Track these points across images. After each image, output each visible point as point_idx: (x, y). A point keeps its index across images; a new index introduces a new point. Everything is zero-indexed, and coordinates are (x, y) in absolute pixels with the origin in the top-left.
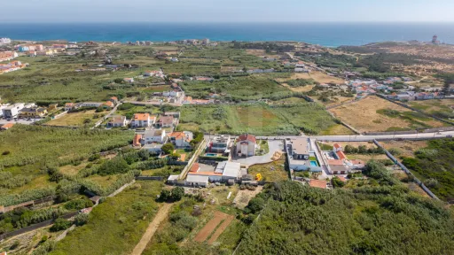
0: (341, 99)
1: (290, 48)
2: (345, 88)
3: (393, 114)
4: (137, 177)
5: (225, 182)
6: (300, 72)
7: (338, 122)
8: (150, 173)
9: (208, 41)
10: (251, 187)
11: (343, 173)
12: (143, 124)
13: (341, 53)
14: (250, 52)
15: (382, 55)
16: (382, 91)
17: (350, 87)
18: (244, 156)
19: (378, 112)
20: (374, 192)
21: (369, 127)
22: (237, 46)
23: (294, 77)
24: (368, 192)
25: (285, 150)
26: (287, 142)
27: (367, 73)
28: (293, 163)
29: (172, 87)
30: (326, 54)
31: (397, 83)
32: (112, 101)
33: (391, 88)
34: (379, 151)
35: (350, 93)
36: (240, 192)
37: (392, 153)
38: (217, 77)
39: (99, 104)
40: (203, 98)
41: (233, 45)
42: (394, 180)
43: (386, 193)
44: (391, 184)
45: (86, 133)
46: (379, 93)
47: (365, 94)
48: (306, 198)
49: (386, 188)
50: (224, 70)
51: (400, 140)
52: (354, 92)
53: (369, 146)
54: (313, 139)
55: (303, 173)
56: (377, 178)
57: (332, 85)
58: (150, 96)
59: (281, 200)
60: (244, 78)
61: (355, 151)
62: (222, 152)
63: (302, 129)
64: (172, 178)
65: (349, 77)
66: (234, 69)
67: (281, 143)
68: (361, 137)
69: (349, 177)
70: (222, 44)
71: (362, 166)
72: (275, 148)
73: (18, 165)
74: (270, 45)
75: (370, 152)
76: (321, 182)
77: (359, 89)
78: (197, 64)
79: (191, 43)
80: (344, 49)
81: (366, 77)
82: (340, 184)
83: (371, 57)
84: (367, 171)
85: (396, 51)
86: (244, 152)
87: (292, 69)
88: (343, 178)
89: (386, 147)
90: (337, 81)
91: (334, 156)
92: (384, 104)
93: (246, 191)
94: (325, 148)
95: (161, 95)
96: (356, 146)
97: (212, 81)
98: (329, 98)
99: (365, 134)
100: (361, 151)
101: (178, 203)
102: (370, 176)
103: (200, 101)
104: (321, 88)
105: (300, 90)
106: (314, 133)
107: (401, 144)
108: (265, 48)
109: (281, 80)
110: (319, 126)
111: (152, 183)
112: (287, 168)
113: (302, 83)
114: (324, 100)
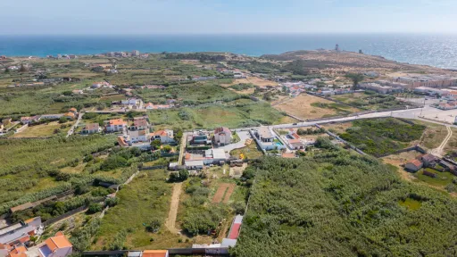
0: (281, 97)
1: (222, 58)
2: (280, 89)
3: (323, 106)
4: (140, 168)
5: (217, 163)
6: (239, 78)
7: (285, 115)
8: (150, 164)
9: (137, 53)
10: (239, 165)
11: (301, 148)
12: (118, 128)
13: (265, 61)
14: (186, 62)
15: (299, 61)
16: (309, 89)
17: (284, 88)
18: (222, 145)
19: (312, 105)
20: (328, 156)
21: (309, 116)
22: (169, 57)
23: (236, 82)
24: (324, 157)
25: (252, 137)
26: (253, 132)
27: (294, 76)
28: (264, 145)
29: (127, 96)
30: (254, 63)
31: (318, 83)
32: (73, 112)
33: (315, 87)
34: (322, 131)
35: (286, 92)
36: (231, 169)
37: (332, 131)
38: (167, 85)
39: (59, 116)
40: (163, 103)
41: (164, 56)
42: (338, 147)
43: (335, 156)
44: (337, 150)
45: (64, 141)
46: (308, 91)
47: (298, 93)
48: (282, 166)
49: (335, 153)
50: (169, 78)
51: (333, 123)
52: (289, 91)
53: (314, 129)
54: (271, 127)
55: (274, 151)
56: (327, 148)
57: (269, 87)
58: (109, 106)
59: (265, 169)
60: (192, 85)
61: (304, 133)
62: (205, 143)
63: (260, 121)
64: (171, 165)
65: (281, 80)
66: (179, 78)
67: (247, 133)
68: (305, 123)
69: (306, 150)
70: (154, 56)
71: (313, 141)
72: (244, 137)
73: (12, 173)
74: (202, 55)
75: (315, 132)
76: (289, 154)
77: (292, 89)
78: (140, 74)
79: (121, 55)
80: (267, 57)
81: (293, 80)
82: (303, 154)
83: (291, 64)
84: (318, 144)
85: (310, 58)
86: (222, 142)
87: (231, 76)
88: (303, 150)
89: (326, 129)
90: (273, 84)
91: (290, 137)
92: (315, 99)
93: (236, 168)
94: (282, 133)
95: (120, 103)
96: (305, 129)
97: (163, 89)
98: (271, 97)
99: (308, 121)
100: (309, 132)
101: (187, 182)
102: (321, 147)
103: (162, 106)
104: (262, 90)
105: (245, 92)
106: (270, 124)
107: (334, 126)
108: (198, 58)
109: (226, 86)
110: (271, 118)
111: (156, 171)
112: (260, 149)
113: (245, 87)
114: (268, 99)
